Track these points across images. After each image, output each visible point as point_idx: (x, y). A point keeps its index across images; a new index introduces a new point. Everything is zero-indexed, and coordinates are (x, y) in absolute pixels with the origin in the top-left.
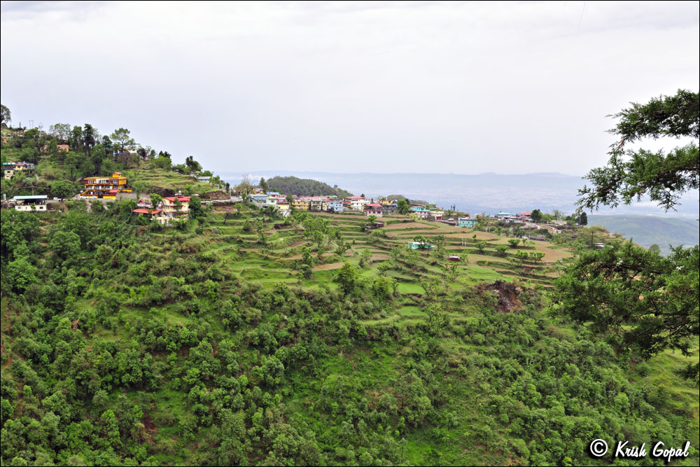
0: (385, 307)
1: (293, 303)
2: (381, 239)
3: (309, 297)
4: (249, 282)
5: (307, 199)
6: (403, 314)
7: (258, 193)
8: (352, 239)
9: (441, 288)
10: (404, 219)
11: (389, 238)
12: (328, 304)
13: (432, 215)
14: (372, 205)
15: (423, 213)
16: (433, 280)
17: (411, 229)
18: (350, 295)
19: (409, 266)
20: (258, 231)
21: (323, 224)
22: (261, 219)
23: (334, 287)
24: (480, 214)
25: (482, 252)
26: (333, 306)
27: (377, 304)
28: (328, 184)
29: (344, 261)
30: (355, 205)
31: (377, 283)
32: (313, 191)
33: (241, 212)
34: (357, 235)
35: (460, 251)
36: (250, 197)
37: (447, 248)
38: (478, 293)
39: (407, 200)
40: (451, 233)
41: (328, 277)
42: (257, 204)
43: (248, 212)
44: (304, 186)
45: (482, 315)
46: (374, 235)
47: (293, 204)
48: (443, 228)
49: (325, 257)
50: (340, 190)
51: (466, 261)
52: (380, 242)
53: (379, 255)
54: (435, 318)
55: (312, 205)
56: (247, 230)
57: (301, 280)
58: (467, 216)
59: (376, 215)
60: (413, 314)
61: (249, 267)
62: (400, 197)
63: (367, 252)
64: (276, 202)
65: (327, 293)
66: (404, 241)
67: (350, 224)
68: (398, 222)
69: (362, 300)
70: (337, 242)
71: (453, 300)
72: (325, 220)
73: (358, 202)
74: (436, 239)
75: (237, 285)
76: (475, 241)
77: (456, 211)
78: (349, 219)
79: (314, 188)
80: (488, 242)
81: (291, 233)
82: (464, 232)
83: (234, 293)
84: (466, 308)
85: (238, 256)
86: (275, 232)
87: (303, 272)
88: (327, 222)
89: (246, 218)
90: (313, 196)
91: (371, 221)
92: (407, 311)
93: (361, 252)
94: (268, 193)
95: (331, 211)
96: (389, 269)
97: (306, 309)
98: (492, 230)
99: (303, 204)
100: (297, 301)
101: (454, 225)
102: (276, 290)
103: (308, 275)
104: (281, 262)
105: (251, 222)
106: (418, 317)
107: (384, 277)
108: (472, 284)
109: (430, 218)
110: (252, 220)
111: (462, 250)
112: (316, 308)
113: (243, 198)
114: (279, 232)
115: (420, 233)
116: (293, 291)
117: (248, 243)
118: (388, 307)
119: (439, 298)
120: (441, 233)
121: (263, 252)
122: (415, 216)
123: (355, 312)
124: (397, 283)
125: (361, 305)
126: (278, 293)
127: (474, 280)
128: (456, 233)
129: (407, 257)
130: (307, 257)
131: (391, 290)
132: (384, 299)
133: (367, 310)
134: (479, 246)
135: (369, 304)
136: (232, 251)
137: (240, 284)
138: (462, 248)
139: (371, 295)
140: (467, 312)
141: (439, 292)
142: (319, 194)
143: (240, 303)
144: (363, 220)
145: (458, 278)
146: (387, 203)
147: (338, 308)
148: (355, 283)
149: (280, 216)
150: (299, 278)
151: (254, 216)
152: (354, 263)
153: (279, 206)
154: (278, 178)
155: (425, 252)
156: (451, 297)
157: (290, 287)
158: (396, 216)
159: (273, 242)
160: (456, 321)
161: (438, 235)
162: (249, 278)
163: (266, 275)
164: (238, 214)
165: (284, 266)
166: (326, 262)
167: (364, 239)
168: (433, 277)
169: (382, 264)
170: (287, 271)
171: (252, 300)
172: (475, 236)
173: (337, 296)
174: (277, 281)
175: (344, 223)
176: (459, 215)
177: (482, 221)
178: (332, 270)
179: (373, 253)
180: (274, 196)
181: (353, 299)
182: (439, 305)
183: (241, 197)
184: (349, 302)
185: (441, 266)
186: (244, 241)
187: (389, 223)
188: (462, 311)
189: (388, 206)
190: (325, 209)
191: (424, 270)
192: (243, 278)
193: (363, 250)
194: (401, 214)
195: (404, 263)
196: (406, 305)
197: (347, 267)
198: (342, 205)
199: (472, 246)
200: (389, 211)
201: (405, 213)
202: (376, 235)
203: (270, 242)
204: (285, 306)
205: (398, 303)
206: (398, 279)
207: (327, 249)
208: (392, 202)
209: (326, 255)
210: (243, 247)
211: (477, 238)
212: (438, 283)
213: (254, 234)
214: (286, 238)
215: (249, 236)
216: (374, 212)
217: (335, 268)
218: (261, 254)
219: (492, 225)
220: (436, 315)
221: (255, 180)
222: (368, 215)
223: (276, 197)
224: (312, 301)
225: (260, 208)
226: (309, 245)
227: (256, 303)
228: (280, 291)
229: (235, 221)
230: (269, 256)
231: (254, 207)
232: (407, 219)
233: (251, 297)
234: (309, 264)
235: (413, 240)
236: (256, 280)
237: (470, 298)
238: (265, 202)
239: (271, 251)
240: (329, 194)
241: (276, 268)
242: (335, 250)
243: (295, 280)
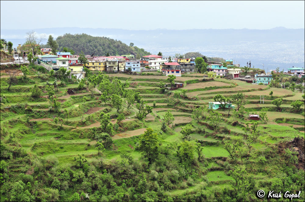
0: (191, 174)
1: (94, 178)
2: (182, 101)
3: (111, 169)
4: (42, 158)
5: (101, 59)
6: (210, 180)
7: (46, 53)
8: (152, 101)
9: (244, 149)
10: (203, 78)
11: (190, 99)
12: (132, 175)
13: (230, 73)
14: (170, 64)
15: (221, 71)
16: (236, 141)
17: (211, 88)
18: (154, 164)
19: (211, 128)
20: (49, 98)
21: (121, 86)
22: (52, 83)
23: (137, 156)
24: (275, 70)
25: (279, 109)
26: (137, 177)
27: (183, 171)
28: (123, 42)
29: (145, 127)
30: (153, 65)
31: (181, 149)
32: (108, 50)
33: (28, 76)
34: (157, 97)
35: (259, 109)
36: (38, 58)
37: (247, 106)
38: (279, 152)
39: (204, 58)
40: (249, 91)
41: (130, 145)
42: (46, 66)
43: (36, 75)
44: (98, 45)
45: (285, 174)
46: (174, 97)
47: (87, 65)
48: (242, 86)
49: (125, 124)
50: (136, 49)
51: (265, 119)
52: (181, 104)
53: (181, 118)
54: (241, 181)
55: (108, 65)
56: (36, 97)
57: (101, 151)
58: (262, 72)
59: (175, 74)
60: (219, 179)
61: (42, 140)
62: (197, 54)
63: (168, 115)
64: (67, 63)
65: (131, 164)
66: (204, 101)
67: (149, 85)
68: (198, 81)
69: (168, 168)
70: (137, 106)
71: (256, 161)
72: (123, 82)
73: (156, 61)
74: (235, 97)
75: (28, 162)
76: (272, 98)
77: (252, 67)
78: (148, 80)
79: (109, 47)
80: (284, 99)
81: (87, 98)
82: (261, 90)
83: (25, 172)
84: (269, 168)
85: (27, 128)
86: (68, 98)
87: (103, 142)
88: (125, 85)
89: (34, 83)
90: (108, 55)
91: (171, 81)
92: (213, 177)
93: (162, 115)
94: (58, 53)
95: (128, 71)
96: (192, 132)
97: (109, 183)
98: (286, 86)
99: (97, 64)
100: (99, 175)
101: (251, 82)
102: (75, 165)
103: (108, 145)
104: (78, 132)
105: (40, 87)
106: (224, 182)
107: (187, 141)
108: (273, 143)
109: (228, 76)
110: (41, 84)
111: (261, 108)
112: (120, 181)
113: (30, 60)
114: (73, 98)
115: (220, 93)
116: (94, 164)
117: (39, 112)
118: (194, 174)
119: (243, 160)
120: (240, 91)
121: (56, 122)
122: (214, 74)
123: (161, 182)
124: (202, 147)
125: (166, 174)
126: (77, 167)
127: (274, 139)
128: (253, 90)
129: (209, 119)
130: (106, 125)
131: (196, 155)
132: (189, 165)
133: (173, 179)
134: (276, 103)
135: (175, 172)
136: (20, 122)
137: (31, 160)
138: (260, 106)
139: (176, 162)
140: (270, 172)
141: (242, 153)
142: (114, 54)
143: (32, 183)
144: (162, 80)
145: (260, 138)
146: (184, 61)
147: (143, 179)
148: (159, 149)
149: (73, 79)
150: (99, 149)
151: (43, 80)
152: (156, 128)
153: (71, 68)
154: (68, 36)
155: (226, 112)
156: (255, 158)
157: (90, 160)
158: (195, 75)
159: (68, 109)
160: (261, 183)
161: (236, 94)
162: (42, 154)
163: (62, 148)
164: (25, 78)
165: (82, 137)
166: (127, 129)
167: (165, 102)
168: (236, 138)
169: (184, 127)
170: (85, 141)
171: (46, 179)
172: (272, 93)
173: (141, 166)
174: (74, 154)
175: (143, 84)
176: (255, 72)
177: (277, 77)
178: (133, 138)
179: (174, 116)
180: (65, 56)
181: (158, 168)
182: (244, 167)
183: (26, 58)
184: (154, 172)
185: (242, 126)
186: (34, 110)
187: (189, 83)
188: (265, 172)
189: (186, 65)
190: (122, 69)
191: (227, 131)
192: (35, 154)
193: (164, 113)
194: (200, 72)
195: (206, 125)
196: (212, 170)
197: (149, 133)
198: (139, 64)
199: (270, 103)
200: (187, 70)
201: (204, 71)
202: (177, 96)
203: (63, 110)
204: (85, 183)
205: (203, 169)
206: (201, 142)
207: (127, 115)
208: (189, 60)
209: (127, 121)
210: (33, 116)
211: (274, 95)
212: (241, 144)
213: (45, 101)
214: (81, 104)
215: (39, 104)
216: (173, 72)
217: (137, 135)
218: (54, 124)
219: (286, 80)
220: (242, 179)
221: (42, 38)
222: (167, 74)
223: (67, 58)
224: (115, 173)
225: (50, 71)
226: (107, 111)
227: (51, 182)
228: (79, 165)
229: (22, 86)
230: (64, 126)
231: (42, 70)
232: (206, 78)
233: (46, 175)
234: (108, 133)
235: (213, 100)
236: (50, 155)
237: (272, 157)
238: (55, 63)
239: (66, 120)
240: (125, 53)
241: (72, 139)
242: (135, 115)
243: (95, 152)
